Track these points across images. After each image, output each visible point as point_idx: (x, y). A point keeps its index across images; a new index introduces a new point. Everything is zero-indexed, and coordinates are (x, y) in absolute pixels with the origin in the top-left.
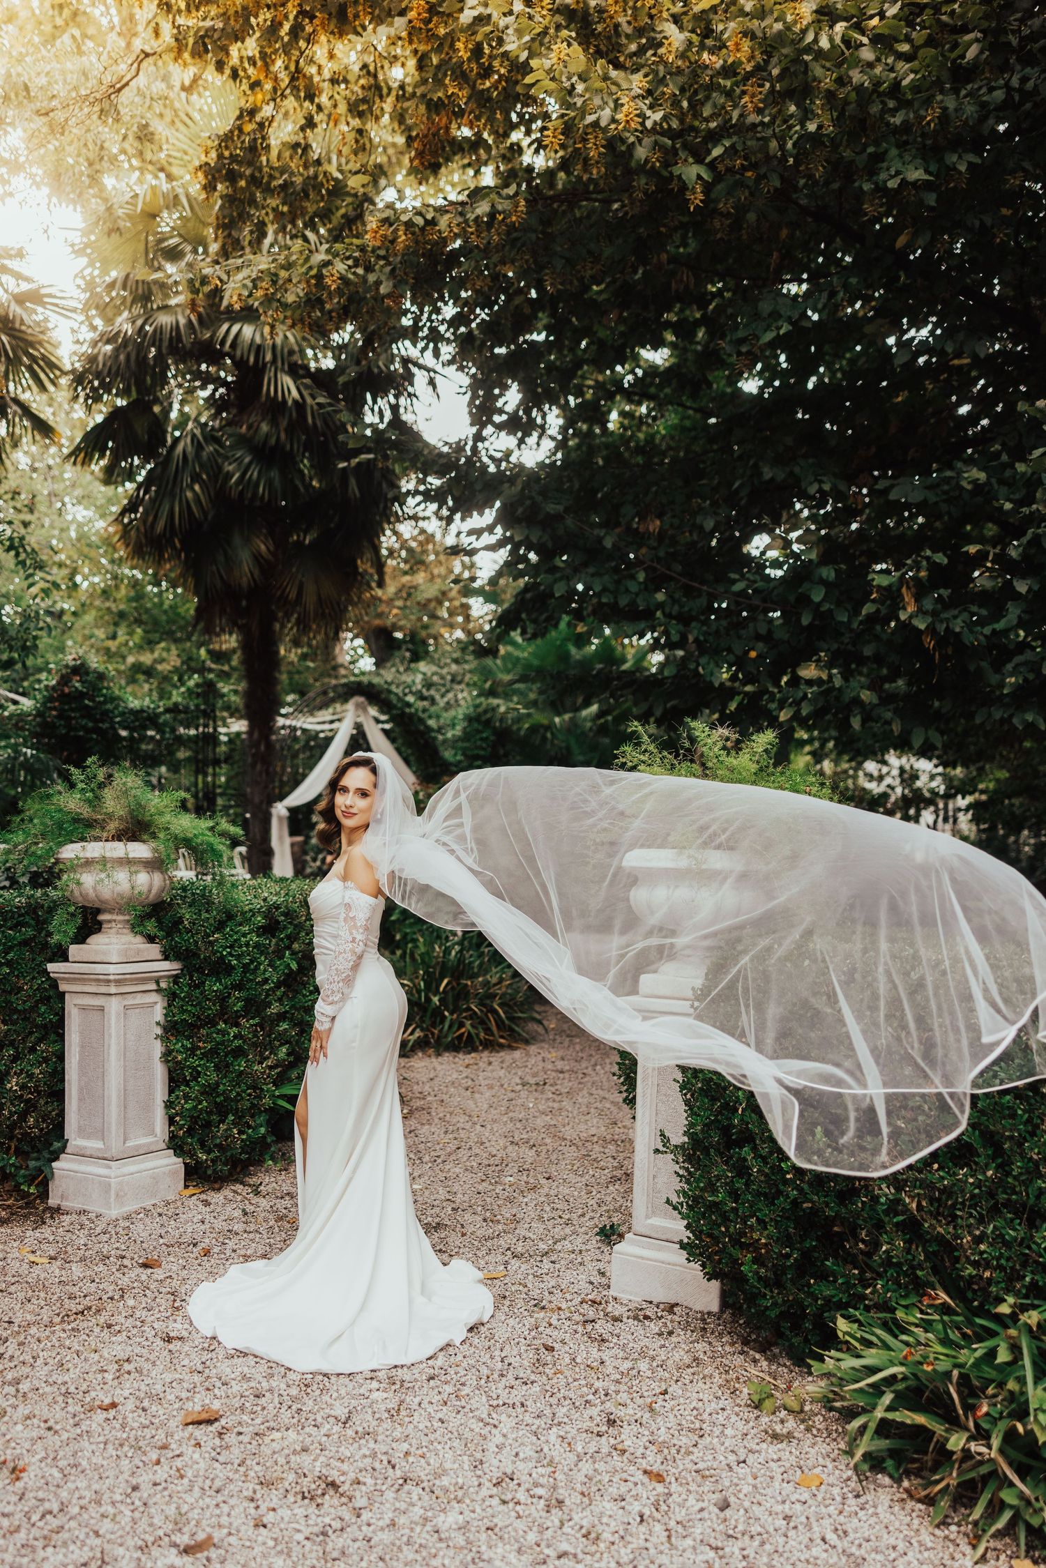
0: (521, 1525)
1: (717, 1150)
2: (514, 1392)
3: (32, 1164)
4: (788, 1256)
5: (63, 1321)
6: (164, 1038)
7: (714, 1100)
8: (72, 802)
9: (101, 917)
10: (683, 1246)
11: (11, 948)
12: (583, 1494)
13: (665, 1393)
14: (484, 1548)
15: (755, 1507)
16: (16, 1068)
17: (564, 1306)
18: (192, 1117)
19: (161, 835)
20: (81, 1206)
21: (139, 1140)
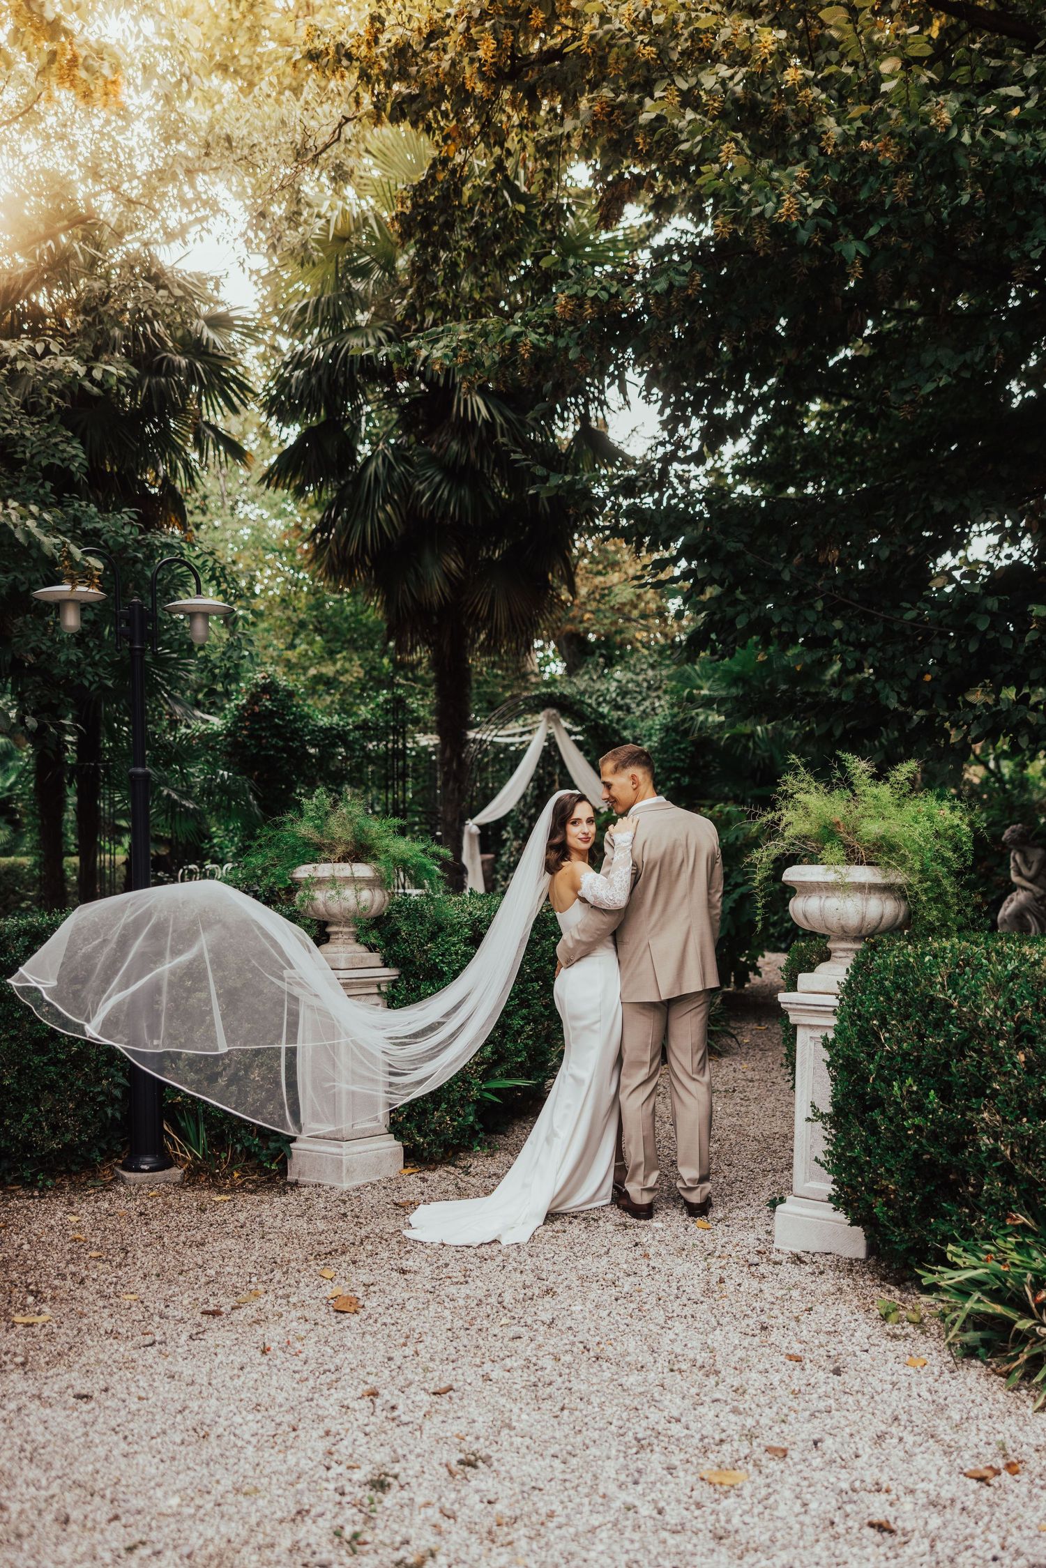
1: (855, 1115)
2: (687, 1308)
3: (272, 1145)
4: (912, 1199)
5: (316, 1259)
7: (852, 1073)
8: (304, 829)
9: (329, 929)
10: (830, 1199)
12: (736, 1368)
13: (811, 1309)
15: (870, 1379)
17: (733, 1255)
19: (382, 857)
20: (315, 1181)
21: (365, 1125)
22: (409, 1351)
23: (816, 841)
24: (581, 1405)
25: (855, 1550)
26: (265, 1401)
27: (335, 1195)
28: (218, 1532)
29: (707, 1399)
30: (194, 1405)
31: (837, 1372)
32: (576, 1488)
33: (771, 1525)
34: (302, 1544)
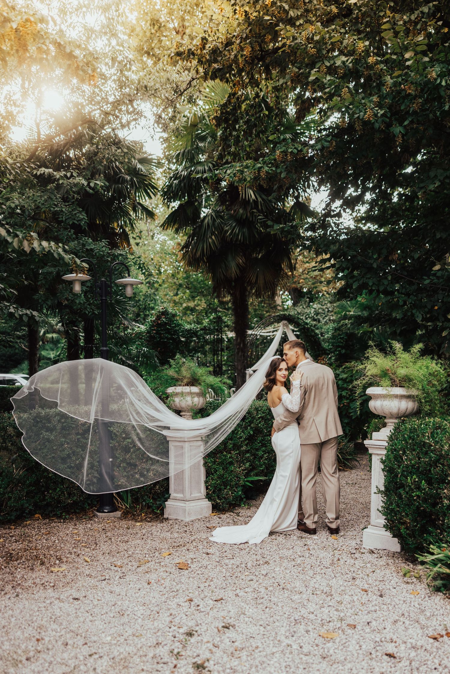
1: (393, 491)
3: (158, 503)
4: (416, 526)
5: (173, 548)
6: (204, 458)
7: (391, 473)
8: (171, 372)
9: (182, 413)
10: (384, 526)
12: (340, 594)
13: (374, 571)
15: (395, 599)
18: (214, 487)
19: (202, 384)
20: (175, 518)
21: (196, 495)
22: (207, 584)
23: (380, 377)
24: (274, 606)
25: (379, 664)
26: (148, 602)
27: (183, 523)
28: (125, 650)
29: (326, 605)
30: (119, 603)
31: (381, 596)
32: (268, 638)
33: (346, 654)
34: (157, 655)
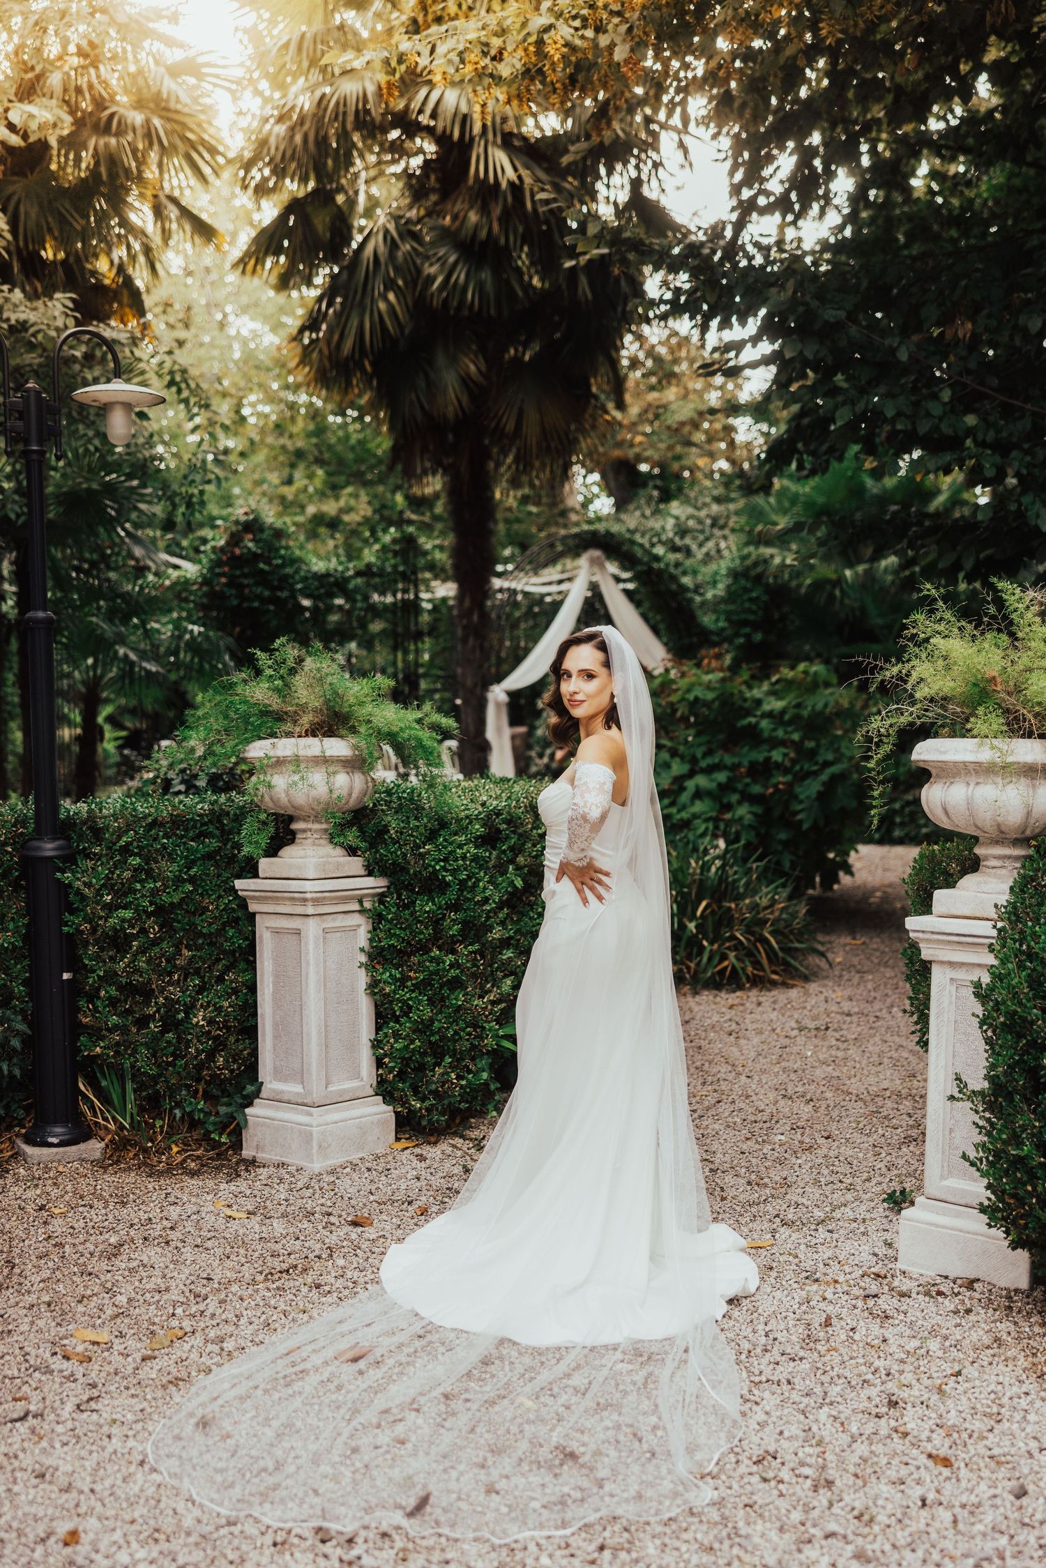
0: (783, 1504)
1: (1024, 1096)
2: (780, 1368)
3: (223, 1110)
5: (266, 1280)
6: (369, 967)
7: (1020, 1036)
8: (260, 692)
9: (294, 826)
10: (983, 1209)
11: (193, 862)
12: (856, 1476)
13: (959, 1374)
14: (741, 1524)
16: (203, 1000)
17: (841, 1279)
18: (403, 1059)
19: (362, 729)
20: (279, 1159)
21: (343, 1084)
23: (962, 704)
26: (168, 1524)
27: (302, 1180)
29: (817, 1533)
